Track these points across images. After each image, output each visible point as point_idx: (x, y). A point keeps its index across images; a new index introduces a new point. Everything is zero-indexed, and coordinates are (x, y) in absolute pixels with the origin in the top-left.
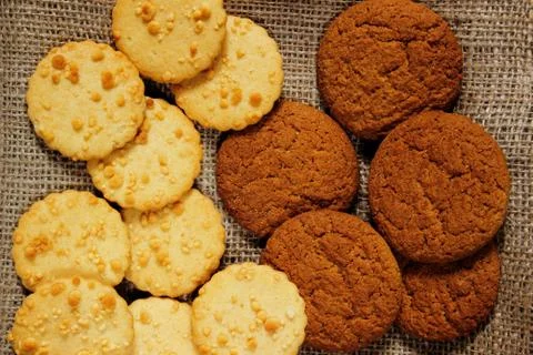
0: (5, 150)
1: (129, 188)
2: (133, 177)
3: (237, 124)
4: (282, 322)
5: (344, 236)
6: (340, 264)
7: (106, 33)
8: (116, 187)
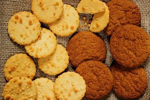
0: (1, 42)
1: (36, 52)
2: (37, 49)
3: (67, 34)
4: (79, 90)
5: (99, 68)
6: (97, 76)
7: (30, 10)
8: (33, 51)
